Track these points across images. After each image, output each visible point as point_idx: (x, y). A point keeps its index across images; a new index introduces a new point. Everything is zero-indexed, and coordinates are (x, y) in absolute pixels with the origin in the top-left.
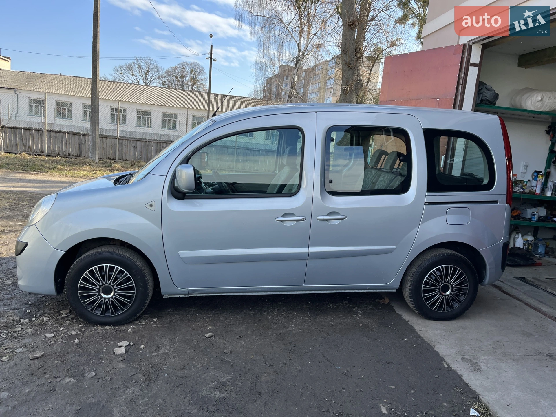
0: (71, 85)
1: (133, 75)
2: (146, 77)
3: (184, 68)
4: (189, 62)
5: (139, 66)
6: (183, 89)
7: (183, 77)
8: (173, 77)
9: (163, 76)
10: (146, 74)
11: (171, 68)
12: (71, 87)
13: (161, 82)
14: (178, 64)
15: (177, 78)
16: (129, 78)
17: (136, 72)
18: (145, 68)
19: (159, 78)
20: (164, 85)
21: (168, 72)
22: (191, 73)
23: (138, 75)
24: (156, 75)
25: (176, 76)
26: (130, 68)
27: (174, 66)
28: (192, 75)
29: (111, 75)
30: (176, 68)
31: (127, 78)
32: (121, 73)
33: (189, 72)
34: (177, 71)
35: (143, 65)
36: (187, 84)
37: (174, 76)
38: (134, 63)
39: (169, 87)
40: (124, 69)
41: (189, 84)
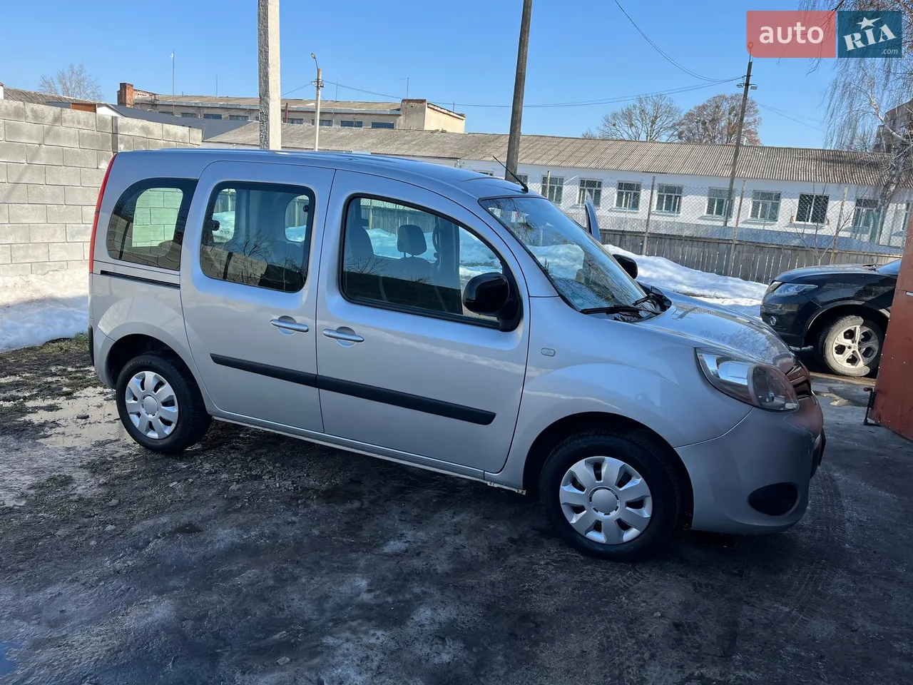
0: (530, 149)
1: (632, 125)
2: (652, 126)
3: (717, 107)
4: (727, 96)
5: (643, 111)
6: (713, 143)
7: (714, 121)
8: (697, 122)
9: (681, 124)
10: (653, 123)
11: (695, 108)
12: (530, 151)
13: (676, 133)
14: (709, 101)
15: (704, 123)
16: (625, 132)
17: (636, 121)
18: (651, 112)
19: (673, 126)
20: (680, 137)
21: (690, 116)
22: (730, 114)
23: (639, 124)
24: (670, 121)
25: (704, 121)
26: (628, 116)
27: (701, 105)
28: (732, 117)
29: (598, 129)
30: (704, 107)
31: (622, 132)
32: (614, 125)
33: (727, 113)
34: (705, 113)
35: (650, 109)
36: (721, 134)
37: (700, 120)
38: (635, 107)
39: (688, 139)
40: (618, 118)
41: (725, 132)
